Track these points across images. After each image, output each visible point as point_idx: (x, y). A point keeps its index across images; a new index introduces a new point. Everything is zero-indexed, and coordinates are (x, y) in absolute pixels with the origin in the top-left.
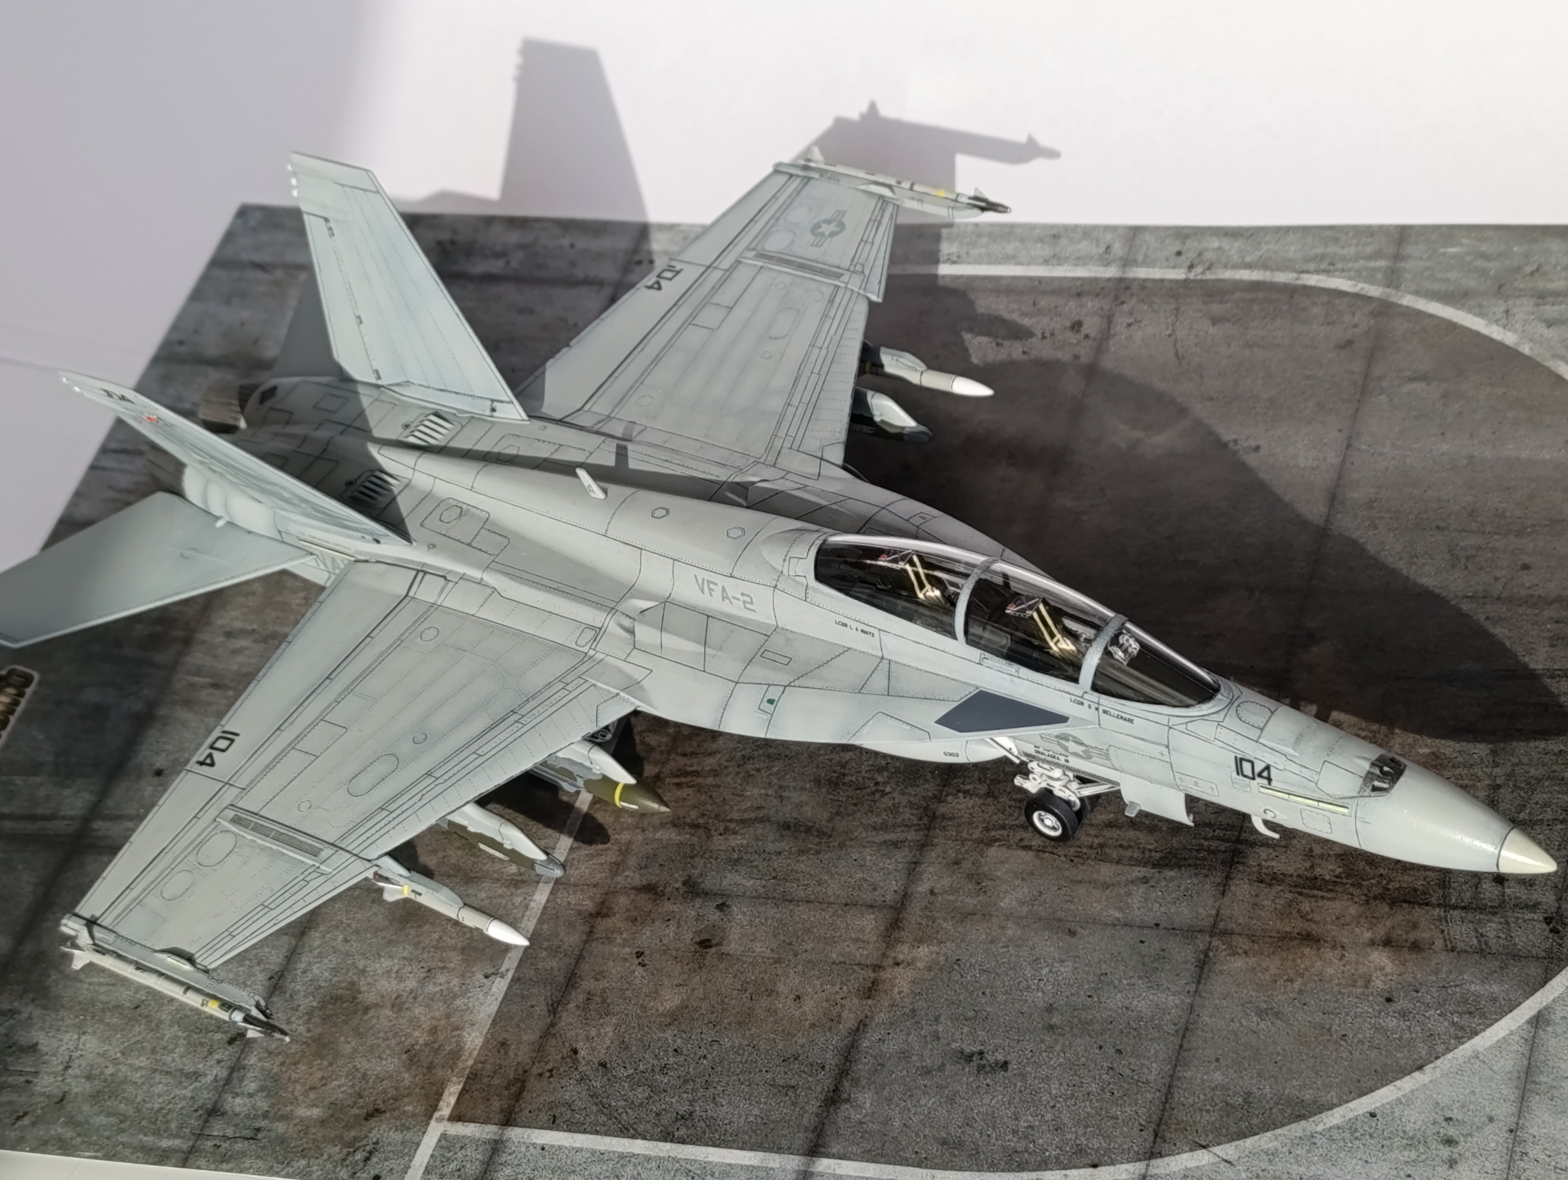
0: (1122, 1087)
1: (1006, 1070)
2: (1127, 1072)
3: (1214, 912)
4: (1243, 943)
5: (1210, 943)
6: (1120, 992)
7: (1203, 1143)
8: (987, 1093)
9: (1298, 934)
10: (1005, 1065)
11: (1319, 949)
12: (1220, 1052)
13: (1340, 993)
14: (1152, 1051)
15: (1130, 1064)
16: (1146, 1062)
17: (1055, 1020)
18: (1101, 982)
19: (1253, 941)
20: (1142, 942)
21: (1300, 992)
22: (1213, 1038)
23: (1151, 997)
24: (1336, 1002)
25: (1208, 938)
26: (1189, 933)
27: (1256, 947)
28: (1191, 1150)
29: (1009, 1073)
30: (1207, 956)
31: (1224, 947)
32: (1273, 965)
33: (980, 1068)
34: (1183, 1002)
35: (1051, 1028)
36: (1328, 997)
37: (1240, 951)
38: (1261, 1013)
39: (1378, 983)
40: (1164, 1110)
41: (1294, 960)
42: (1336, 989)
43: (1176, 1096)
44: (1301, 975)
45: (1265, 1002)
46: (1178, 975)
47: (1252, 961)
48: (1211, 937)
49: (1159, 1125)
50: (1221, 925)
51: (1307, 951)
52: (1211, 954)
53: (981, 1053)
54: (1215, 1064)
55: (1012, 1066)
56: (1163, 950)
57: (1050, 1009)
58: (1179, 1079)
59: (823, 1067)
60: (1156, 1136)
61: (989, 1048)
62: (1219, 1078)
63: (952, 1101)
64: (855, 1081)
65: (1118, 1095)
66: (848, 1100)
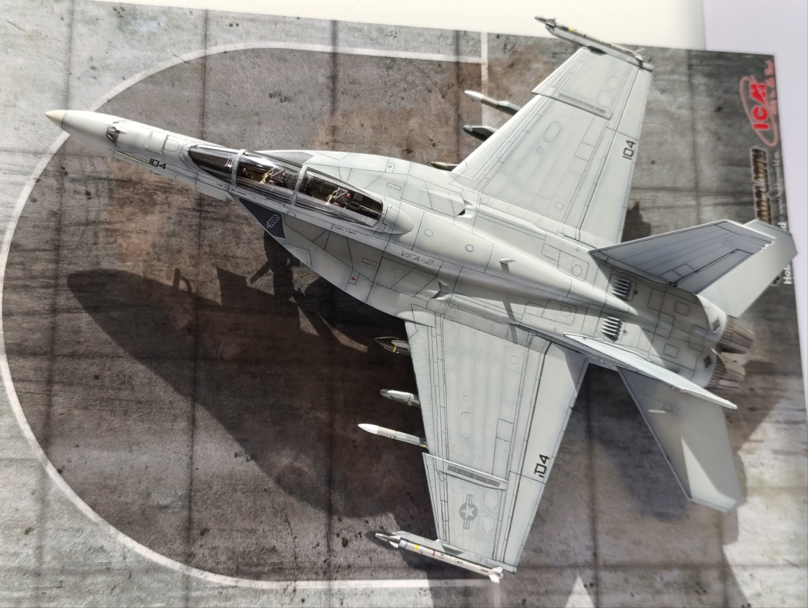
0: (223, 88)
2: (222, 95)
6: (233, 133)
7: (186, 64)
8: (275, 83)
10: (271, 96)
12: (188, 105)
14: (214, 105)
15: (222, 99)
16: (216, 100)
17: (256, 118)
18: (242, 137)
22: (191, 113)
23: (221, 131)
28: (190, 61)
29: (269, 92)
33: (280, 95)
34: (207, 129)
35: (257, 114)
38: (175, 124)
40: (204, 78)
43: (200, 85)
49: (205, 71)
53: (282, 101)
54: (188, 101)
55: (268, 96)
57: (259, 123)
58: (201, 92)
59: (342, 93)
60: (205, 67)
61: (279, 104)
62: (186, 93)
63: (288, 79)
64: (328, 87)
65: (223, 85)
66: (328, 78)
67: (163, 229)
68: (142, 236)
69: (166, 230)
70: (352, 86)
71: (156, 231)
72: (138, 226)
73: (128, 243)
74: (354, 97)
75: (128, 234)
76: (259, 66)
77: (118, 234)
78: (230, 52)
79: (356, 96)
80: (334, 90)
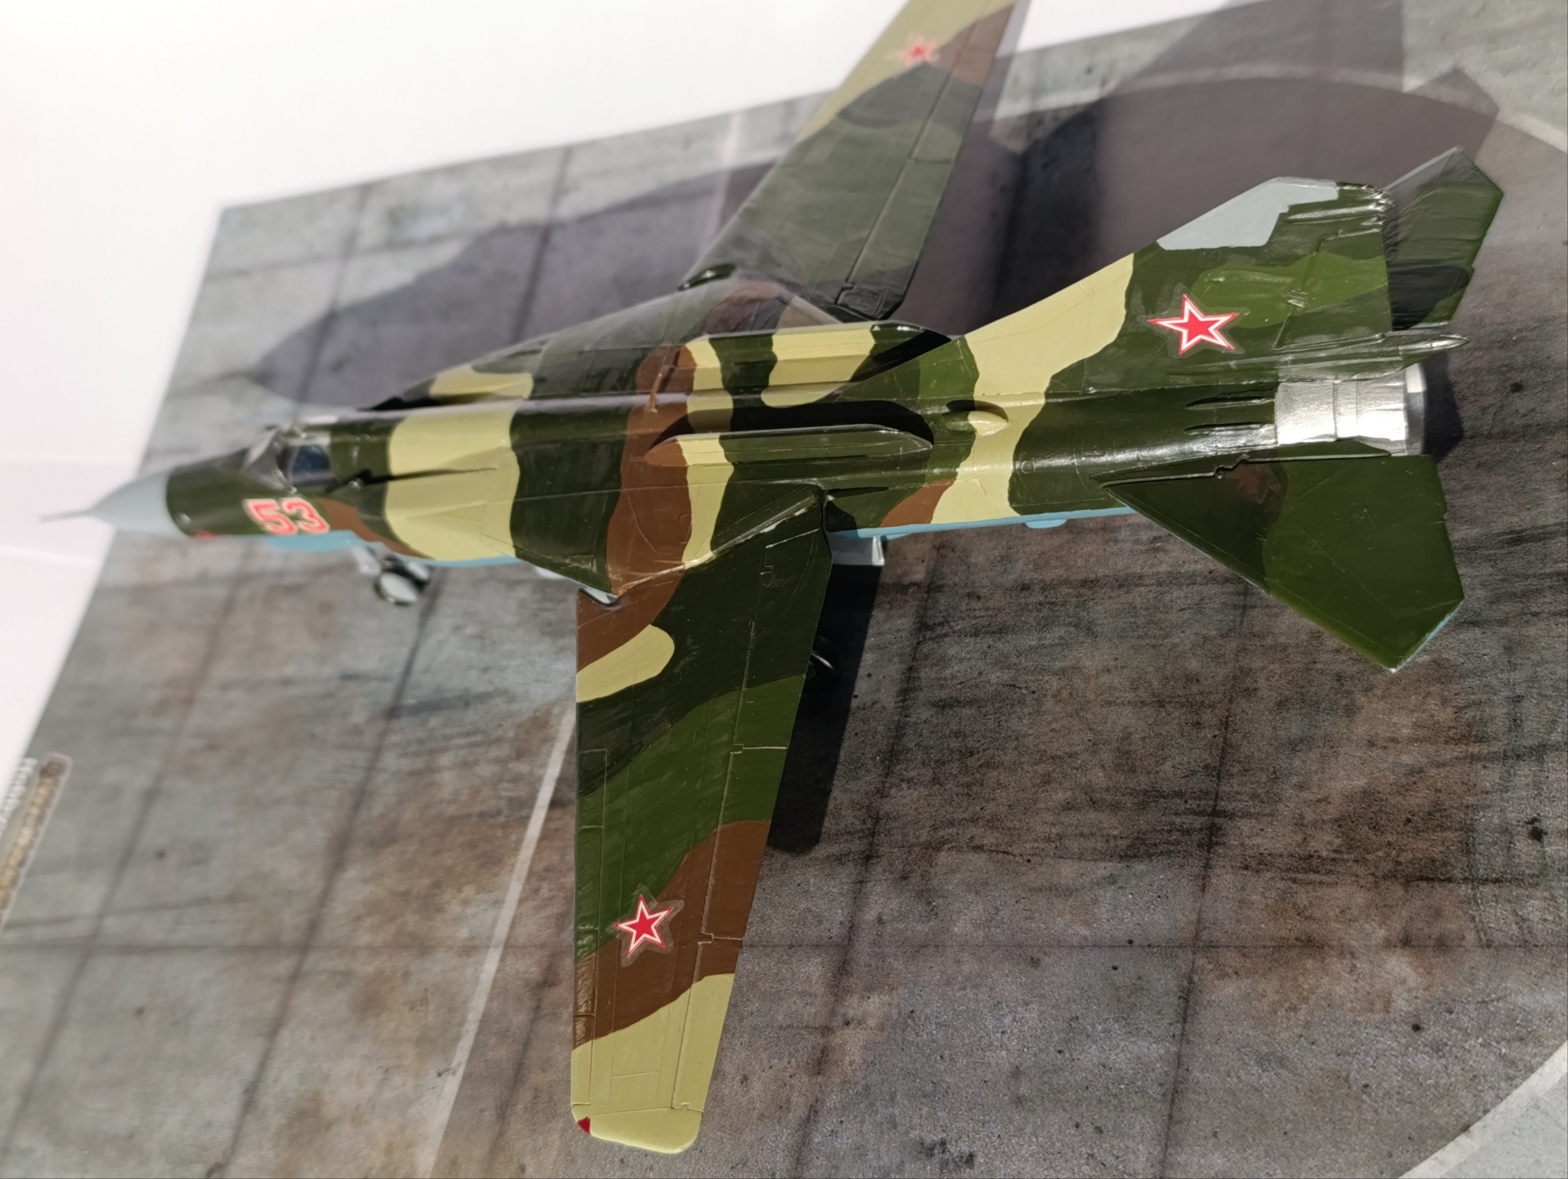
1: (972, 1167)
2: (1110, 1159)
3: (1193, 917)
4: (1231, 959)
5: (1193, 963)
6: (1095, 1042)
9: (1297, 939)
10: (969, 1158)
11: (1324, 959)
12: (1217, 1123)
13: (1355, 1022)
14: (1138, 1127)
15: (1113, 1146)
16: (1131, 1144)
17: (1024, 1090)
18: (1072, 1029)
19: (1244, 955)
20: (1115, 968)
21: (1307, 1025)
22: (1207, 1101)
23: (1131, 1047)
24: (1352, 1036)
25: (1191, 956)
26: (1168, 949)
27: (1250, 964)
29: (976, 1171)
30: (1194, 981)
31: (1210, 967)
32: (1270, 987)
33: (943, 1165)
34: (1167, 1051)
36: (1341, 1030)
37: (1230, 971)
38: (1263, 1060)
39: (1401, 1004)
41: (1295, 979)
42: (1350, 1016)
44: (1305, 1000)
45: (1266, 1044)
46: (1159, 1013)
47: (1245, 984)
48: (1194, 953)
50: (1205, 935)
51: (1309, 964)
52: (1196, 979)
53: (943, 1143)
54: (1213, 1140)
55: (979, 1159)
56: (1140, 978)
57: (1017, 1073)
58: (1172, 1166)
67: (1323, 756)
68: (1383, 732)
69: (1314, 755)
71: (1342, 751)
72: (1391, 759)
73: (1423, 711)
75: (1420, 733)
77: (1451, 732)
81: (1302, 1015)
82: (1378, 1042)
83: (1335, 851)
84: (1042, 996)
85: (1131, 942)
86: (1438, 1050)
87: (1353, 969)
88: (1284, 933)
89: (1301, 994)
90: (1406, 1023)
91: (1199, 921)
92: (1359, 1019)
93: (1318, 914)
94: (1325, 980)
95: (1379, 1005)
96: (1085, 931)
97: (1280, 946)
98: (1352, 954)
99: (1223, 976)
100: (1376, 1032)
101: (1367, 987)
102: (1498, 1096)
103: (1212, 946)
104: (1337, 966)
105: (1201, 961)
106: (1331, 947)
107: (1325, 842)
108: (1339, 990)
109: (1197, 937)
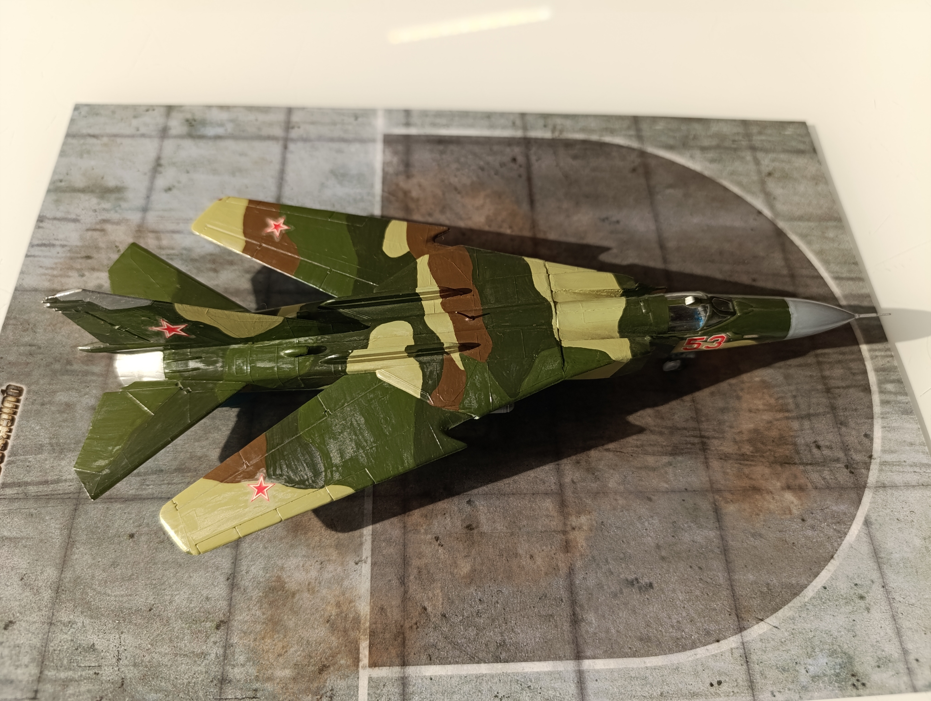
0: (710, 590)
1: (653, 588)
2: (709, 580)
3: (708, 479)
4: (729, 496)
5: (714, 497)
6: (686, 532)
7: (761, 618)
8: (649, 604)
9: (749, 487)
10: (651, 585)
11: (762, 495)
12: (745, 561)
13: (781, 519)
14: (715, 566)
15: (708, 574)
16: (715, 573)
17: (663, 553)
18: (675, 527)
19: (732, 494)
20: (684, 500)
21: (765, 521)
22: (738, 553)
23: (701, 533)
25: (711, 495)
26: (702, 492)
27: (735, 497)
28: (757, 623)
29: (655, 590)
30: (716, 505)
31: (721, 499)
32: (746, 506)
33: (640, 588)
34: (716, 534)
35: (663, 558)
36: (777, 522)
37: (729, 500)
38: (753, 535)
39: (795, 511)
40: (735, 600)
41: (754, 503)
43: (736, 591)
44: (761, 511)
45: (752, 529)
46: (707, 518)
47: (737, 505)
48: (713, 493)
49: (736, 610)
50: (714, 486)
51: (757, 497)
53: (637, 579)
54: (745, 569)
55: (655, 585)
56: (695, 504)
57: (658, 547)
58: (734, 580)
59: (562, 600)
60: (738, 617)
61: (639, 575)
62: (751, 577)
63: (634, 612)
64: (582, 607)
65: (710, 595)
66: (583, 620)
67: (733, 415)
68: (753, 406)
70: (550, 612)
71: (741, 413)
72: (759, 417)
74: (546, 597)
76: (673, 626)
77: (776, 408)
78: (713, 643)
79: (543, 597)
80: (573, 603)
81: (761, 517)
82: (792, 526)
83: (752, 452)
84: (657, 513)
85: (686, 489)
86: (813, 528)
87: (773, 498)
88: (744, 485)
89: (758, 508)
90: (799, 518)
91: (710, 480)
92: (782, 517)
93: (754, 477)
94: (765, 503)
95: (787, 512)
96: (666, 486)
97: (745, 490)
98: (771, 492)
99: (727, 502)
100: (789, 522)
101: (781, 505)
102: (838, 544)
103: (718, 491)
104: (768, 497)
105: (717, 497)
106: (763, 490)
107: (747, 449)
108: (772, 507)
109: (712, 487)
